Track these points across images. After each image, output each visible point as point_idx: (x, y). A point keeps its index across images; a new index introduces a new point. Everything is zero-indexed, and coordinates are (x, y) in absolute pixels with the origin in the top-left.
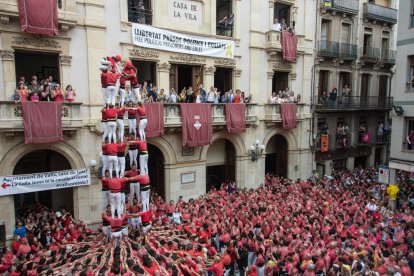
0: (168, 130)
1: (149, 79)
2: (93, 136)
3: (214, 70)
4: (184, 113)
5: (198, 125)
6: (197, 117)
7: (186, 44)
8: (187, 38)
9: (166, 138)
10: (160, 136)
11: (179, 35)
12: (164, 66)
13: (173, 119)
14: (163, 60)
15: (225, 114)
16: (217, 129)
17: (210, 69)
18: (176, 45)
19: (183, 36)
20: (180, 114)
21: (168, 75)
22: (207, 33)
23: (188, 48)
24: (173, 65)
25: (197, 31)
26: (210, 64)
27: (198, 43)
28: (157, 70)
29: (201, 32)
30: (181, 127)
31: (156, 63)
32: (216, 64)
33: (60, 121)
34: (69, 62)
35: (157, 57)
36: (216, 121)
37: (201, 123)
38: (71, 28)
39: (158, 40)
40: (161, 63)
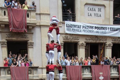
1: (73, 52)
3: (112, 46)
4: (93, 71)
6: (101, 73)
7: (96, 30)
8: (97, 26)
11: (92, 25)
12: (82, 44)
13: (87, 75)
14: (82, 41)
15: (118, 71)
17: (109, 45)
18: (90, 31)
19: (94, 26)
20: (91, 71)
21: (84, 50)
24: (87, 44)
25: (102, 24)
26: (109, 42)
27: (104, 28)
28: (78, 47)
29: (104, 24)
30: (91, 79)
31: (77, 43)
32: (113, 42)
33: (28, 76)
34: (32, 45)
35: (78, 40)
36: (112, 75)
37: (103, 77)
38: (33, 27)
39: (80, 29)
40: (80, 43)
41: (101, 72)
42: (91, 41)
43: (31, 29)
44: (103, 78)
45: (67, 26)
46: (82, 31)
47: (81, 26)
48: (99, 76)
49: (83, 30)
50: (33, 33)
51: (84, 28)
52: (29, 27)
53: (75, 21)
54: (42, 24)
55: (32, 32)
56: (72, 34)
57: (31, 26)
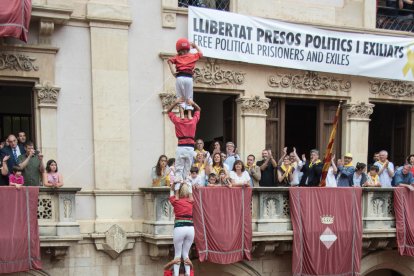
0: (259, 249)
2: (100, 260)
3: (370, 111)
4: (297, 209)
5: (328, 238)
6: (327, 220)
7: (311, 48)
8: (314, 33)
9: (254, 265)
10: (243, 261)
11: (295, 30)
12: (256, 103)
13: (272, 224)
14: (254, 89)
15: (393, 211)
16: (373, 246)
17: (360, 109)
18: (287, 53)
19: (304, 31)
20: (289, 211)
21: (262, 123)
22: (355, 23)
23: (315, 57)
24: (275, 101)
25: (332, 23)
26: (360, 97)
27: (341, 43)
28: (240, 112)
29: (340, 24)
30: (290, 243)
31: (236, 96)
32: (374, 96)
33: (36, 226)
34: (54, 100)
35: (240, 83)
36: (370, 228)
37: (335, 232)
38: (59, 25)
39: (247, 41)
40: (247, 96)
41: (328, 213)
42: (288, 90)
43: (47, 34)
44: (333, 238)
45: (198, 27)
46: (255, 50)
47: (250, 29)
48: (322, 229)
49: (260, 47)
50: (56, 51)
51: (263, 39)
52: (43, 25)
53: (228, 9)
54: (93, 14)
55: (54, 45)
56: (217, 61)
57: (49, 20)
